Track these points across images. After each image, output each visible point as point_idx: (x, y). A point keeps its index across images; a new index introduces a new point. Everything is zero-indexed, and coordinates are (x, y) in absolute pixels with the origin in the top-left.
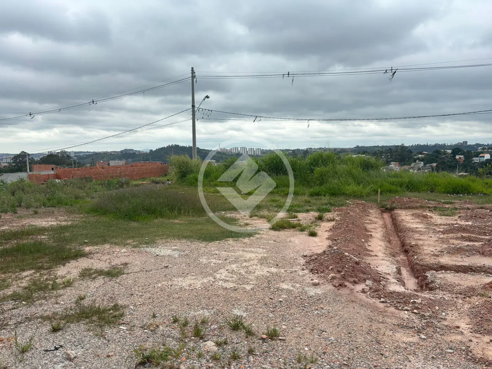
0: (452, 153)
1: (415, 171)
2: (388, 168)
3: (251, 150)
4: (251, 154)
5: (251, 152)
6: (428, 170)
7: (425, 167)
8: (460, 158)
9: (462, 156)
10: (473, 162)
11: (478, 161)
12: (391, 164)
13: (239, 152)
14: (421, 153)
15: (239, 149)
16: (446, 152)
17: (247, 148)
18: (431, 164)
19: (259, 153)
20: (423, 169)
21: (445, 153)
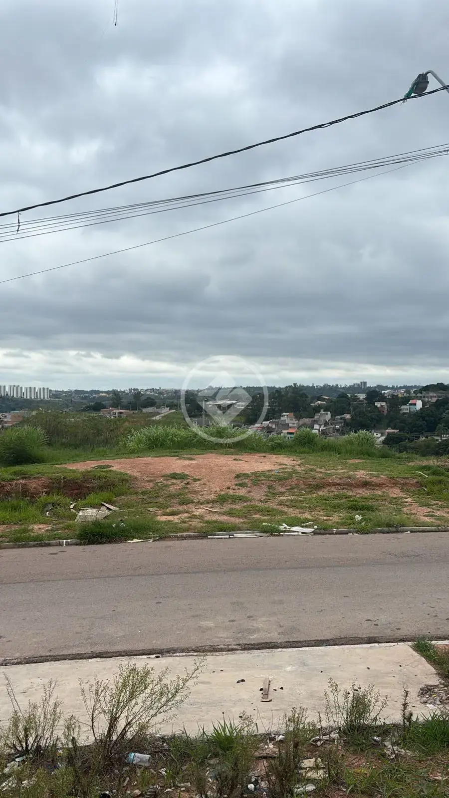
0: (366, 399)
1: (322, 426)
2: (278, 422)
3: (30, 392)
4: (31, 397)
5: (30, 394)
6: (340, 425)
7: (334, 420)
8: (382, 406)
9: (384, 404)
10: (401, 412)
11: (408, 411)
12: (282, 416)
13: (7, 395)
14: (319, 399)
15: (7, 389)
16: (356, 396)
17: (21, 388)
18: (342, 416)
19: (46, 396)
20: (332, 424)
21: (356, 399)
